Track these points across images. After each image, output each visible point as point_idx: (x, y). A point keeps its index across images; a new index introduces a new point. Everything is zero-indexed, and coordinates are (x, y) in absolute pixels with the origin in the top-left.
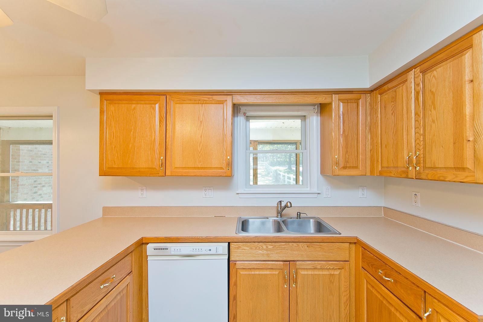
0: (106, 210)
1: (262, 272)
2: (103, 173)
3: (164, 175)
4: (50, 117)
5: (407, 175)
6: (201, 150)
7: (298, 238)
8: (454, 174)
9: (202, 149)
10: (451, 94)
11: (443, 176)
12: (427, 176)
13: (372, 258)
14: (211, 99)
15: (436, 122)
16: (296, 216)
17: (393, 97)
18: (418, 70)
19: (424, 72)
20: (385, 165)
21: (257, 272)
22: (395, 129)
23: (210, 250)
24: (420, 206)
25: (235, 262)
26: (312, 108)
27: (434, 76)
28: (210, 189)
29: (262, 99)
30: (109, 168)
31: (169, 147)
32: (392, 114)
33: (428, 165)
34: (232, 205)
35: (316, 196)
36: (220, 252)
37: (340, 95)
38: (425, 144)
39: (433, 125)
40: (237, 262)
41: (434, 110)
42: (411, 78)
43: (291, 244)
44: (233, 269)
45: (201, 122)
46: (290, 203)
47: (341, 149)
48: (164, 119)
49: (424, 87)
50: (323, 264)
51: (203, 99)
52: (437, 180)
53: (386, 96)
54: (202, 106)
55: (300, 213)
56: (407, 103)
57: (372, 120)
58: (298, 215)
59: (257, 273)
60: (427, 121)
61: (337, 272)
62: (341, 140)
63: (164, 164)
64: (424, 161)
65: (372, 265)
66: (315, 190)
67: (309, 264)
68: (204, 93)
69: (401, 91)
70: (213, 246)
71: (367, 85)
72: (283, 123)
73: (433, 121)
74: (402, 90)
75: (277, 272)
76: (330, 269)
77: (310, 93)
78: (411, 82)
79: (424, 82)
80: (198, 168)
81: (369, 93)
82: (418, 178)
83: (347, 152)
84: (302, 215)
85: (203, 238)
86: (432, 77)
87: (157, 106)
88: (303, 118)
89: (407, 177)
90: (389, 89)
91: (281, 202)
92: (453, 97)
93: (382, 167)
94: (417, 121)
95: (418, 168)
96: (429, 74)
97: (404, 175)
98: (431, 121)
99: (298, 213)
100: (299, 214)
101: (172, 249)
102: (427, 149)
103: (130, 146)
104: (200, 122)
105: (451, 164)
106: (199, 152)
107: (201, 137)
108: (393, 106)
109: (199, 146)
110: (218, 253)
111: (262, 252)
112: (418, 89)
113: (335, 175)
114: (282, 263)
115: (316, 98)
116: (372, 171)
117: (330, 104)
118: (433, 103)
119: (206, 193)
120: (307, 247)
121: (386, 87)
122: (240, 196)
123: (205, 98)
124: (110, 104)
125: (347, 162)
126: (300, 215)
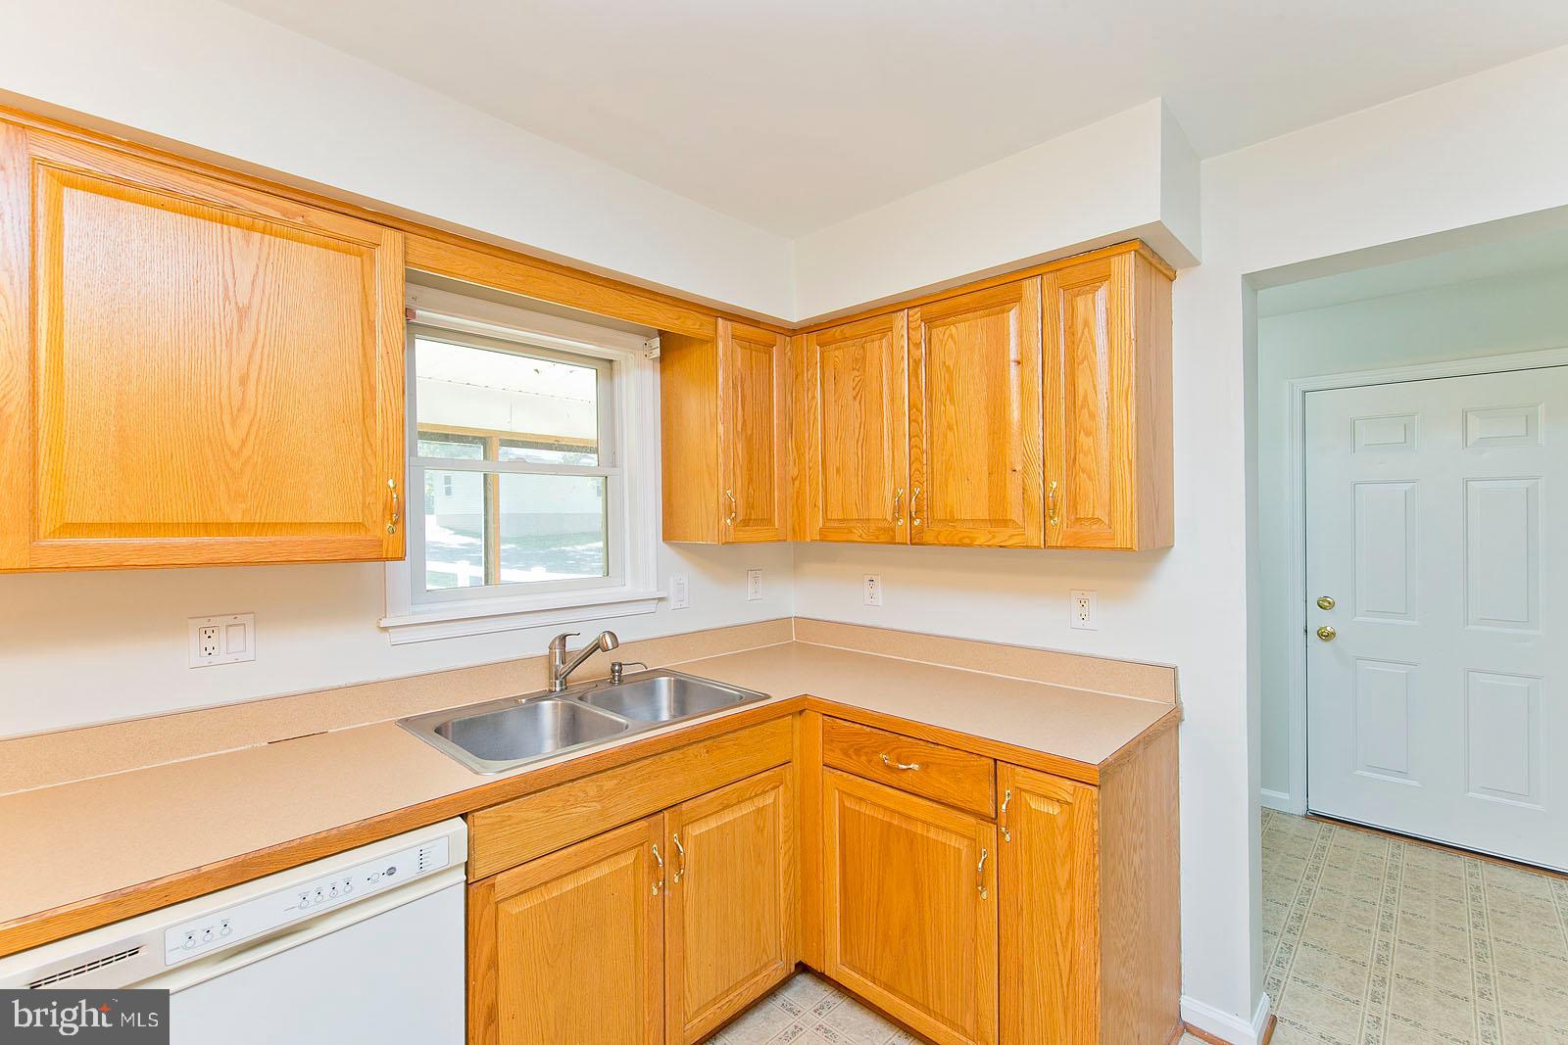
5: (893, 538)
7: (684, 734)
8: (989, 533)
9: (252, 437)
10: (984, 379)
11: (968, 537)
12: (937, 537)
13: (856, 734)
14: (299, 220)
15: (955, 427)
17: (856, 359)
18: (917, 314)
19: (929, 322)
20: (836, 513)
21: (569, 885)
22: (862, 434)
23: (391, 871)
24: (881, 604)
25: (489, 882)
26: (639, 341)
27: (951, 336)
28: (233, 621)
29: (522, 278)
32: (855, 398)
33: (939, 515)
34: (353, 681)
35: (651, 606)
36: (435, 862)
37: (736, 324)
38: (933, 472)
39: (950, 435)
40: (499, 876)
41: (951, 404)
42: (902, 326)
43: (666, 757)
44: (484, 907)
45: (242, 311)
46: (612, 635)
47: (738, 472)
49: (929, 353)
50: (741, 788)
51: (249, 204)
52: (958, 545)
53: (837, 353)
54: (246, 240)
55: (620, 665)
56: (892, 381)
57: (796, 403)
58: (613, 671)
60: (936, 424)
61: (769, 799)
62: (739, 446)
64: (931, 507)
65: (858, 752)
66: (653, 591)
68: (253, 179)
69: (878, 349)
70: (401, 851)
71: (795, 313)
73: (950, 427)
74: (880, 347)
75: (627, 860)
76: (756, 796)
77: (663, 300)
78: (902, 336)
79: (929, 342)
80: (227, 528)
81: (789, 334)
82: (916, 540)
83: (750, 480)
84: (628, 671)
85: (350, 832)
86: (946, 336)
88: (607, 367)
89: (892, 542)
90: (845, 339)
91: (563, 638)
92: (988, 387)
93: (826, 519)
94: (916, 421)
95: (917, 522)
96: (940, 329)
97: (883, 538)
98: (946, 424)
99: (614, 665)
100: (617, 668)
102: (937, 483)
104: (238, 309)
105: (982, 513)
106: (233, 453)
107: (242, 385)
108: (857, 379)
109: (233, 427)
110: (429, 870)
111: (585, 809)
112: (915, 353)
113: (726, 543)
114: (643, 823)
115: (679, 318)
116: (797, 528)
117: (712, 341)
118: (949, 390)
119: (209, 644)
120: (707, 752)
121: (837, 332)
122: (397, 636)
123: (265, 205)
125: (750, 506)
126: (620, 671)
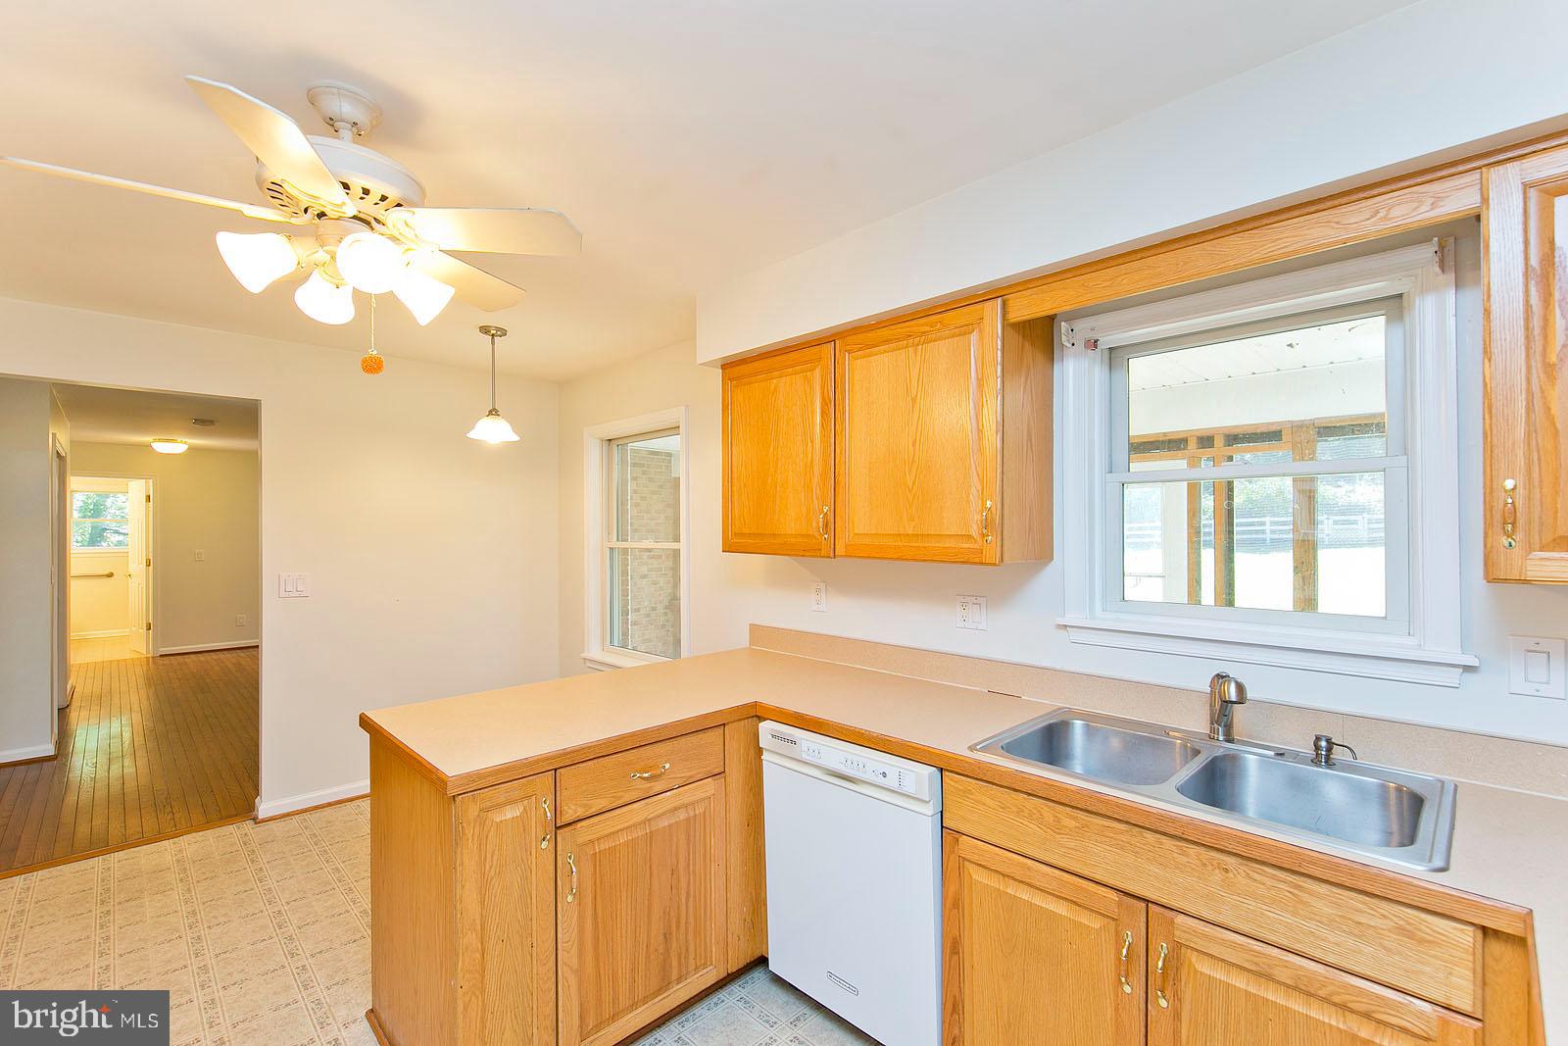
0: (755, 630)
1: (1039, 900)
2: (729, 547)
3: (832, 555)
4: (674, 429)
6: (914, 483)
9: (917, 479)
14: (939, 326)
16: (1310, 751)
21: (1025, 895)
23: (885, 775)
25: (956, 836)
28: (975, 601)
30: (736, 534)
31: (840, 478)
35: (1453, 677)
40: (963, 837)
43: (1151, 836)
44: (951, 854)
45: (914, 400)
48: (833, 406)
51: (916, 329)
54: (916, 352)
55: (1328, 741)
58: (1317, 747)
59: (1025, 897)
63: (830, 525)
66: (1448, 650)
67: (1234, 946)
72: (1290, 345)
75: (1096, 923)
80: (908, 537)
84: (1338, 754)
85: (873, 738)
87: (817, 372)
88: (1394, 305)
99: (1318, 739)
100: (1323, 744)
101: (804, 745)
103: (769, 481)
104: (912, 399)
106: (909, 490)
107: (914, 445)
109: (909, 474)
110: (905, 789)
111: (1039, 830)
113: (1501, 581)
114: (1113, 896)
122: (1074, 635)
123: (921, 326)
124: (737, 386)
126: (1329, 750)
